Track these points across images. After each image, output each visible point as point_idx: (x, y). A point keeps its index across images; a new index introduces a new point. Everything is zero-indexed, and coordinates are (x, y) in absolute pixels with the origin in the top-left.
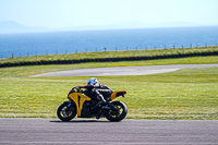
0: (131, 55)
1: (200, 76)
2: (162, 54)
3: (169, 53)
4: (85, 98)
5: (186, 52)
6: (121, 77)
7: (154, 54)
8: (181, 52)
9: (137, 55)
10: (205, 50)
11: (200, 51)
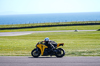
0: (10, 27)
1: (41, 36)
2: (24, 26)
3: (27, 26)
4: (45, 47)
5: (35, 25)
6: (5, 37)
7: (21, 26)
8: (33, 25)
9: (13, 27)
10: (44, 25)
11: (41, 25)
